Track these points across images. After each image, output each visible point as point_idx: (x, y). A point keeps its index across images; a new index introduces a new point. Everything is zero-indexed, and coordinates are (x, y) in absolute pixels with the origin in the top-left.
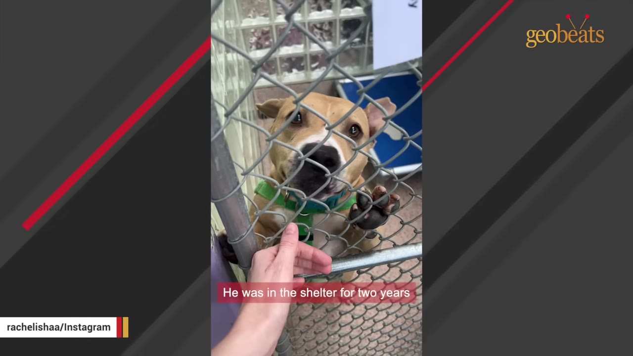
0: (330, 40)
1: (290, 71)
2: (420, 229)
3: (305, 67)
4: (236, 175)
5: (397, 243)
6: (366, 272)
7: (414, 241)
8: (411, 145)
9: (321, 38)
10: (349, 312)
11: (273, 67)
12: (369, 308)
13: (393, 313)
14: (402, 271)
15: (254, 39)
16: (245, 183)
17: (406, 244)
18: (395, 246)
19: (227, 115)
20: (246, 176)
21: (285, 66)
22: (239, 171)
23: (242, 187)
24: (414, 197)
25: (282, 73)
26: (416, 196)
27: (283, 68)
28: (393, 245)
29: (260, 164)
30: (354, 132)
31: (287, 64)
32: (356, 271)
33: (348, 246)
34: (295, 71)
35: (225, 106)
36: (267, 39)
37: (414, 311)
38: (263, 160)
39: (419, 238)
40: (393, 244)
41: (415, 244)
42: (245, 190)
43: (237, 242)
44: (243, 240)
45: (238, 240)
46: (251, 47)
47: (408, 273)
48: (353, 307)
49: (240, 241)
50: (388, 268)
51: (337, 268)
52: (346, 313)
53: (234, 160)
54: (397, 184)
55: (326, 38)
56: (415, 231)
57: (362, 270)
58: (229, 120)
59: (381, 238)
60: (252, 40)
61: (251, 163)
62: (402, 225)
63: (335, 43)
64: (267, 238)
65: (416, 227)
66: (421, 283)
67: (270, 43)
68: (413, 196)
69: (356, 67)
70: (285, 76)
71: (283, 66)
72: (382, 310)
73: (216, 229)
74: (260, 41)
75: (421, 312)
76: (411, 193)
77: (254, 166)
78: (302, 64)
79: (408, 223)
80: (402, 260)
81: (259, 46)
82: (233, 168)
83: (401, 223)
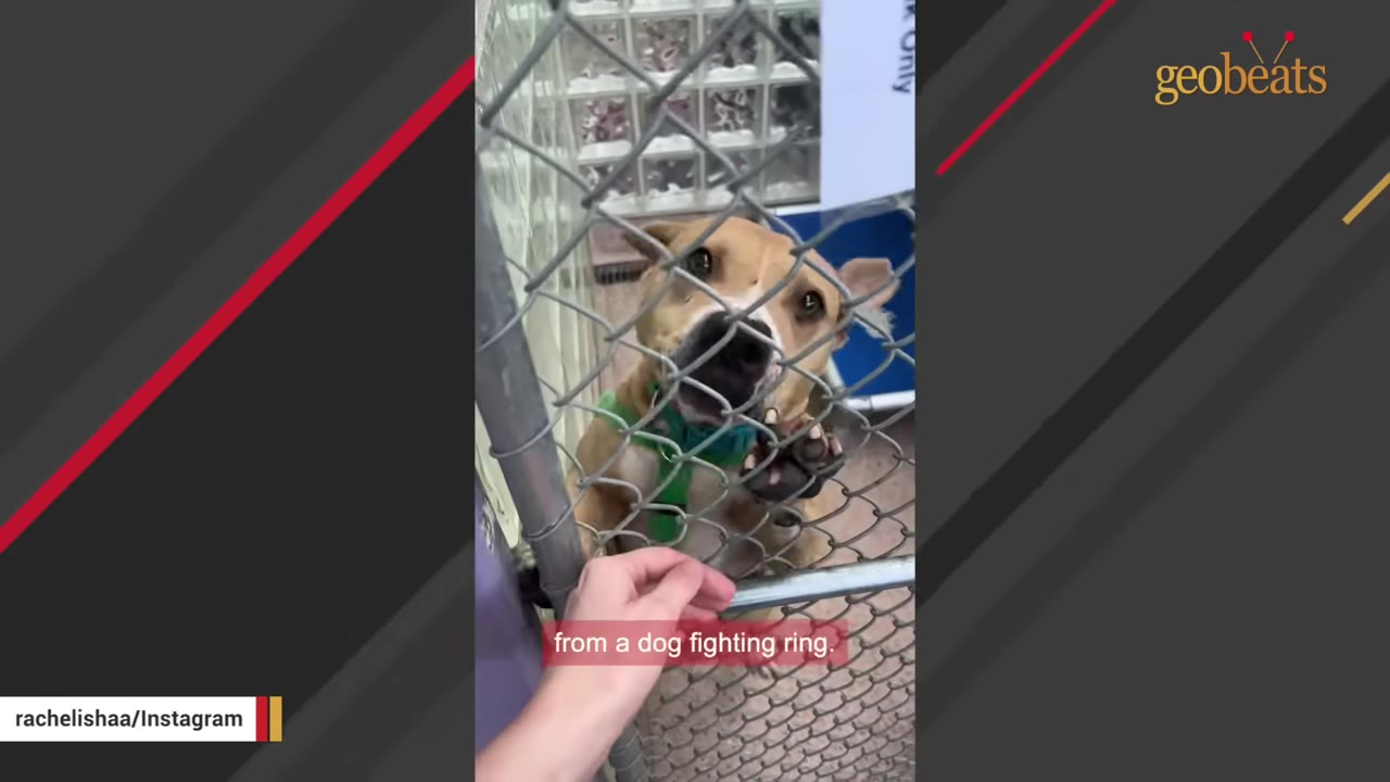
0: (747, 126)
1: (664, 188)
2: (912, 528)
3: (695, 181)
4: (542, 405)
5: (865, 555)
6: (799, 610)
7: (901, 552)
8: (898, 358)
9: (730, 122)
10: (762, 692)
11: (630, 179)
12: (804, 684)
13: (855, 699)
14: (875, 613)
15: (593, 121)
16: (562, 420)
17: (883, 558)
18: (862, 559)
19: (529, 289)
20: (564, 408)
21: (655, 177)
22: (549, 398)
23: (554, 430)
24: (902, 462)
25: (646, 192)
26: (906, 460)
27: (651, 181)
28: (858, 559)
29: (596, 382)
30: (809, 304)
31: (657, 173)
32: (780, 607)
33: (765, 555)
34: (673, 187)
35: (528, 270)
36: (620, 121)
37: (900, 696)
38: (602, 373)
39: (910, 547)
40: (857, 555)
41: (903, 558)
42: (560, 434)
43: (541, 537)
44: (551, 535)
45: (542, 534)
46: (585, 137)
47: (888, 616)
48: (772, 681)
49: (546, 535)
50: (847, 605)
51: (742, 599)
52: (757, 693)
53: (539, 374)
54: (869, 436)
55: (741, 122)
56: (904, 531)
57: (791, 606)
58: (533, 296)
59: (833, 544)
60: (587, 122)
61: (575, 381)
62: (876, 518)
63: (758, 134)
64: (602, 533)
65: (906, 524)
66: (913, 637)
67: (625, 129)
68: (899, 460)
69: (802, 184)
70: (653, 197)
71: (650, 177)
72: (833, 691)
73: (499, 510)
74: (604, 126)
75: (913, 698)
76: (897, 456)
77: (581, 388)
78: (689, 175)
79: (889, 515)
80: (876, 590)
81: (602, 135)
82: (537, 389)
83: (874, 513)
